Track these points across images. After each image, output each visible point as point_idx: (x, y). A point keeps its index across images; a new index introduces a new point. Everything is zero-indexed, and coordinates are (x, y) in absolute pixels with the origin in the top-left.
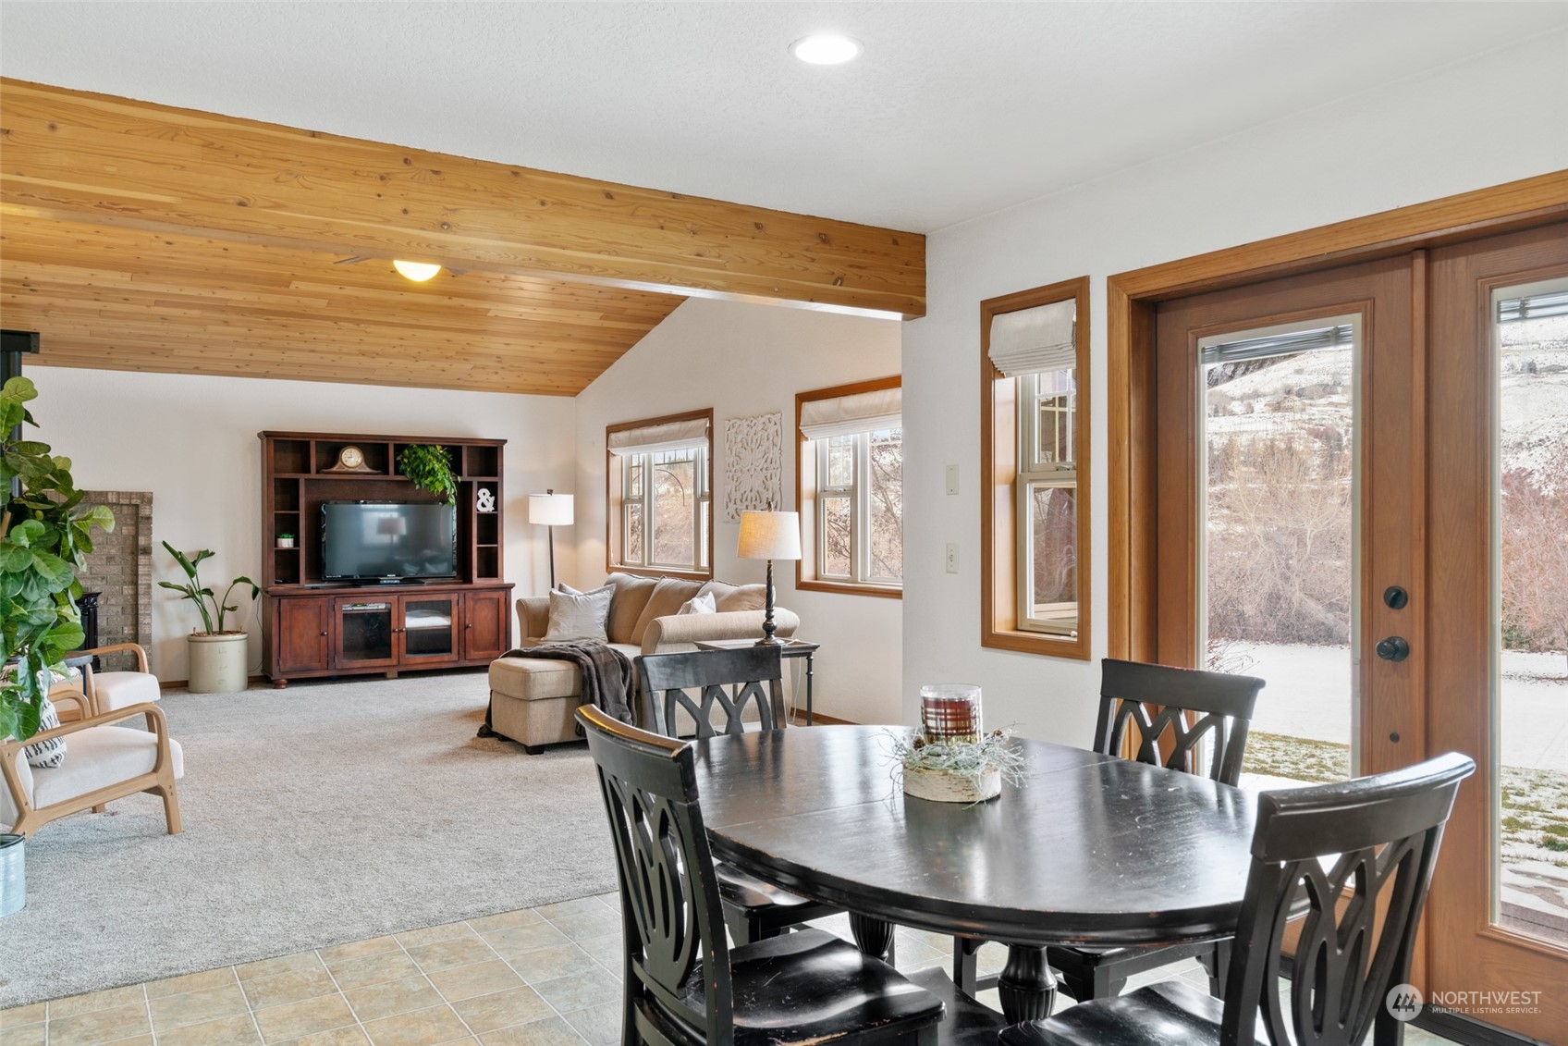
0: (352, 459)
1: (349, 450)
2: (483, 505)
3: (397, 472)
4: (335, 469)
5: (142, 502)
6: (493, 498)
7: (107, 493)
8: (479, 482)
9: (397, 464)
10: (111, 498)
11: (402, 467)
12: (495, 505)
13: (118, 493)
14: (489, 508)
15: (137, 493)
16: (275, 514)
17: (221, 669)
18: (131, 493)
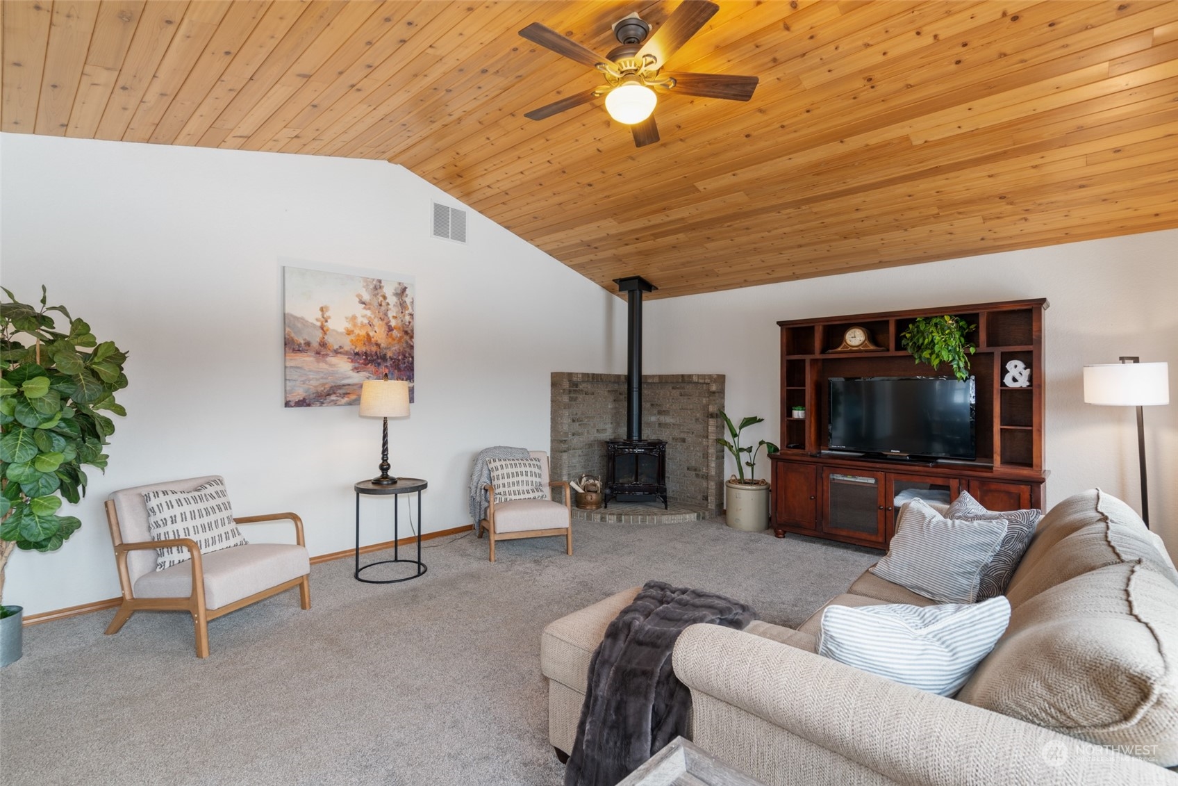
0: (855, 338)
1: (853, 330)
2: (1015, 380)
3: (899, 347)
4: (839, 349)
5: (711, 381)
6: (1028, 370)
7: (693, 375)
8: (1003, 354)
9: (898, 340)
10: (695, 379)
11: (904, 342)
12: (1031, 379)
13: (698, 375)
14: (1023, 382)
15: (708, 375)
16: (787, 390)
17: (737, 511)
18: (705, 375)
